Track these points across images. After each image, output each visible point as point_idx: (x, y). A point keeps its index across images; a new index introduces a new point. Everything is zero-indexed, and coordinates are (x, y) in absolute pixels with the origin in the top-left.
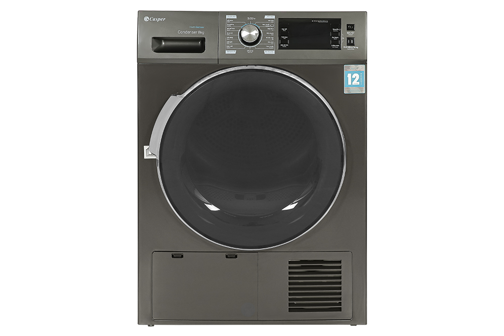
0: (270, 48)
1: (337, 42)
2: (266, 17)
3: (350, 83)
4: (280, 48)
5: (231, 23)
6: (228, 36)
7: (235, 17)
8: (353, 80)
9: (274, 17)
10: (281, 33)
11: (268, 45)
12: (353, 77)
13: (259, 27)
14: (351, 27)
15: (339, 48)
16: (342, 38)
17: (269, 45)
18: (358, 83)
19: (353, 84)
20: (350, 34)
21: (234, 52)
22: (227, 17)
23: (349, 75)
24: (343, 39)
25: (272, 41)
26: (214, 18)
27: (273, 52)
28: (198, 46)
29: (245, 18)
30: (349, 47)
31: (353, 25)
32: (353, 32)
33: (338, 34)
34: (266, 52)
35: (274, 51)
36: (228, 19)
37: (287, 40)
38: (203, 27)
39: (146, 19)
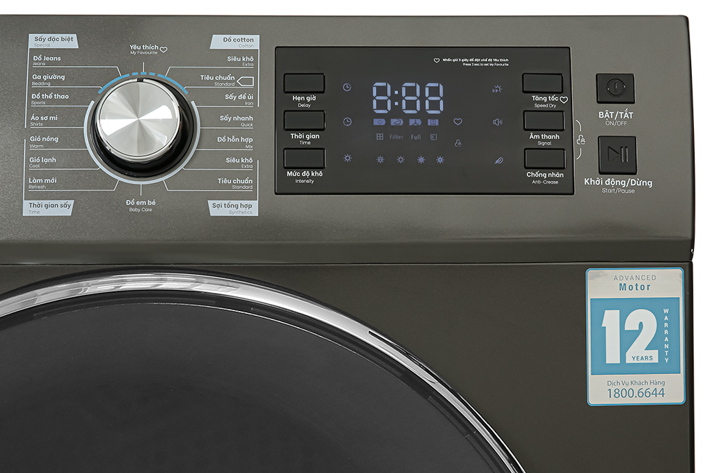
0: (236, 189)
1: (559, 158)
2: (218, 42)
3: (613, 356)
4: (284, 188)
5: (51, 72)
6: (37, 133)
7: (70, 42)
8: (628, 338)
9: (253, 42)
10: (287, 119)
11: (224, 175)
12: (631, 324)
13: (184, 91)
15: (567, 188)
16: (580, 140)
17: (231, 176)
18: (654, 354)
19: (629, 360)
20: (615, 118)
21: (62, 209)
22: (34, 41)
23: (611, 319)
24: (584, 145)
25: (247, 155)
27: (251, 209)
29: (117, 45)
30: (610, 181)
32: (626, 113)
33: (560, 120)
34: (219, 209)
35: (255, 204)
36: (36, 51)
37: (315, 148)
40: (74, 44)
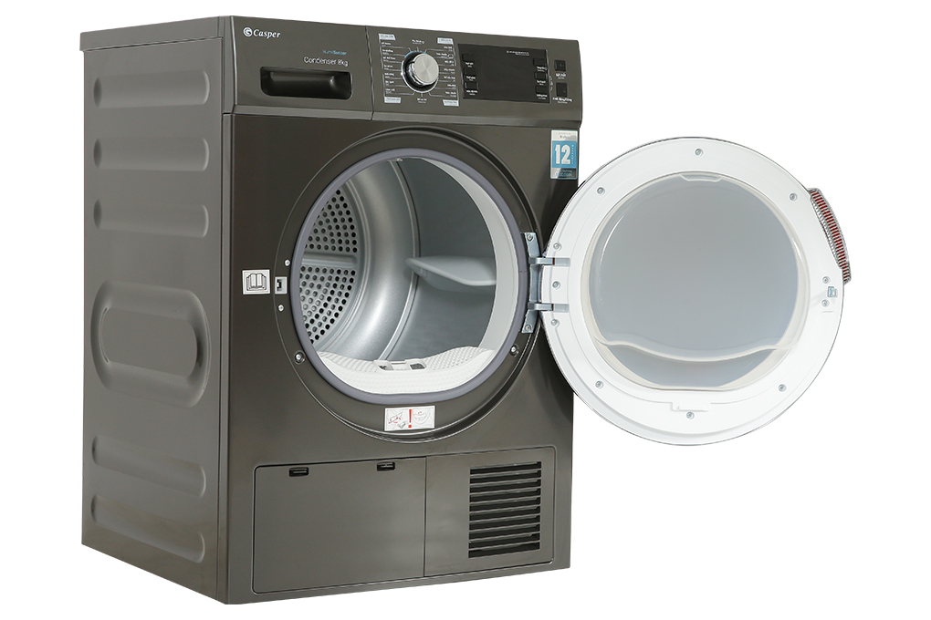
0: (451, 96)
1: (544, 90)
2: (440, 41)
3: (558, 162)
4: (467, 96)
5: (388, 49)
6: (387, 71)
7: (393, 38)
8: (562, 155)
9: (450, 41)
10: (466, 71)
11: (447, 91)
12: (563, 151)
13: (438, 59)
14: (561, 66)
15: (547, 101)
16: (551, 84)
17: (449, 91)
18: (569, 160)
19: (563, 163)
20: (561, 76)
21: (398, 101)
22: (381, 36)
23: (558, 148)
24: (552, 86)
25: (454, 84)
26: (359, 38)
27: (456, 103)
28: (336, 87)
29: (412, 42)
30: (560, 99)
31: (563, 63)
32: (564, 75)
33: (543, 76)
34: (446, 103)
35: (458, 102)
36: (382, 41)
37: (474, 81)
38: (344, 53)
39: (247, 31)
40: (394, 39)
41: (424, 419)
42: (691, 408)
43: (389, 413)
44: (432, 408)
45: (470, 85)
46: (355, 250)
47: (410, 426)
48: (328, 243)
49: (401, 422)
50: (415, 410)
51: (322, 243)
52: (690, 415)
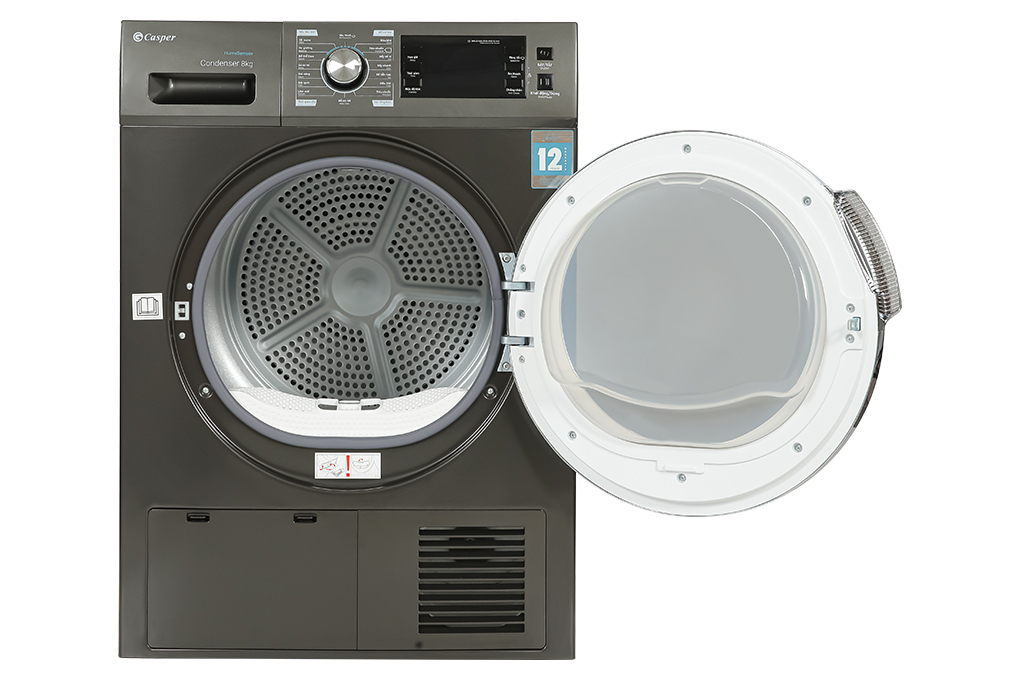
0: (384, 95)
1: (518, 83)
2: (376, 33)
3: (542, 168)
4: (405, 94)
5: (307, 46)
6: (301, 71)
7: (315, 33)
8: (549, 160)
9: (391, 33)
10: (406, 66)
11: (379, 90)
12: (550, 154)
13: (362, 54)
14: (545, 54)
15: (522, 96)
16: (528, 75)
17: (382, 90)
18: (560, 167)
19: (549, 169)
20: (544, 66)
21: (312, 103)
22: (299, 33)
23: (542, 151)
24: (530, 77)
25: (389, 81)
26: (273, 36)
27: (390, 103)
28: (241, 91)
29: (334, 34)
30: (542, 93)
31: (549, 50)
32: (549, 64)
33: (518, 67)
34: (377, 103)
35: (392, 101)
36: (300, 37)
37: (417, 78)
38: (250, 54)
39: (138, 37)
40: (317, 35)
41: (368, 467)
42: (682, 468)
43: (320, 459)
44: (377, 456)
45: (411, 82)
46: (480, 283)
47: (348, 475)
48: (445, 275)
49: (336, 470)
50: (354, 456)
51: (436, 275)
52: (681, 477)
